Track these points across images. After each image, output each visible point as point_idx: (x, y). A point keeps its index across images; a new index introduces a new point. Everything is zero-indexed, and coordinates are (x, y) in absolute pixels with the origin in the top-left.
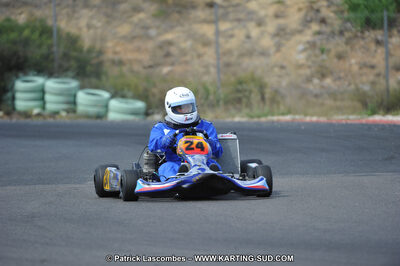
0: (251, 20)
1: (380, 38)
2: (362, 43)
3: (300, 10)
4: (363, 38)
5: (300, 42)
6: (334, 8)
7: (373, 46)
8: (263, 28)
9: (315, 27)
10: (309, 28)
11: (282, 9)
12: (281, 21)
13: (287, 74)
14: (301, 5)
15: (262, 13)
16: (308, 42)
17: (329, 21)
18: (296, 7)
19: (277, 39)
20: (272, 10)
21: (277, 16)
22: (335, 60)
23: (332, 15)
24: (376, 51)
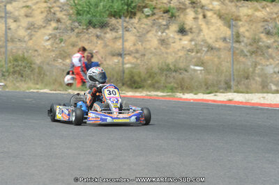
0: (10, 17)
1: (99, 34)
2: (87, 36)
3: (42, 12)
4: (88, 33)
5: (45, 34)
6: (64, 12)
7: (94, 39)
8: (18, 24)
9: (54, 25)
10: (50, 25)
11: (30, 11)
12: (30, 19)
13: (39, 55)
14: (43, 10)
15: (16, 13)
16: (50, 35)
17: (63, 21)
18: (39, 11)
19: (29, 31)
20: (23, 12)
21: (27, 16)
22: (70, 47)
23: (64, 17)
24: (97, 43)
